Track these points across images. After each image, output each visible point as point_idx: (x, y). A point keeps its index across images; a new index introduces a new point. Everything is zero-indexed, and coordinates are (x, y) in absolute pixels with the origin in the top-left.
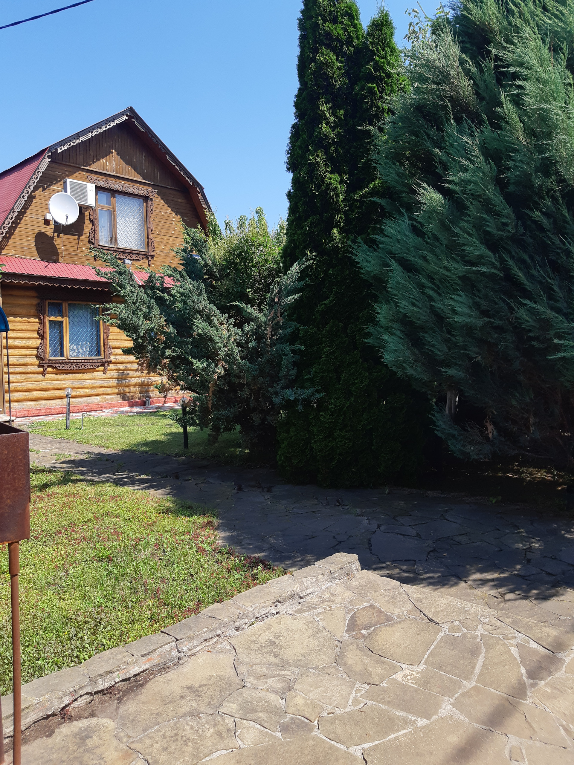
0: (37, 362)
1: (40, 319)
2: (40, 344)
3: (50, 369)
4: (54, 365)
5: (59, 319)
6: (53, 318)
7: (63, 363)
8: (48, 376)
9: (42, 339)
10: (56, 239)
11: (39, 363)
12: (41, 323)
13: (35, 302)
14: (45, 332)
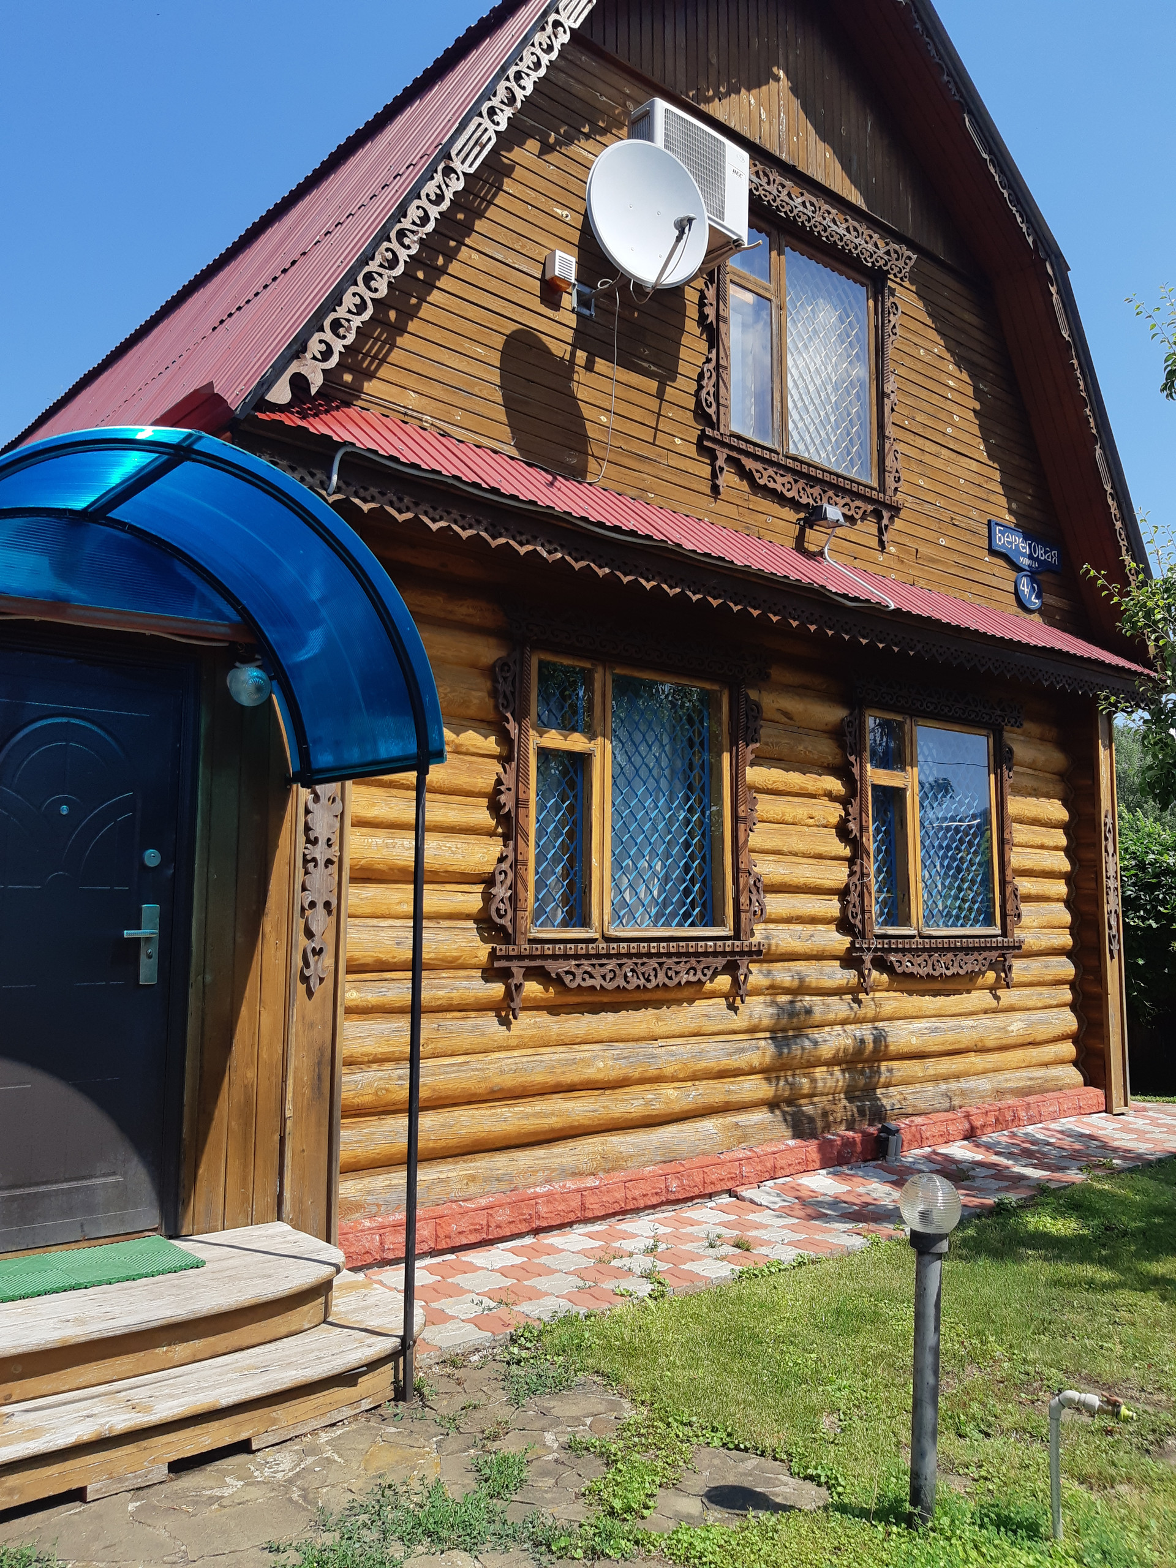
0: (483, 951)
1: (504, 738)
2: (501, 859)
3: (533, 988)
4: (551, 966)
5: (577, 742)
6: (554, 739)
7: (588, 956)
8: (527, 1023)
9: (506, 837)
10: (581, 375)
11: (493, 955)
12: (505, 759)
13: (488, 652)
14: (520, 803)
